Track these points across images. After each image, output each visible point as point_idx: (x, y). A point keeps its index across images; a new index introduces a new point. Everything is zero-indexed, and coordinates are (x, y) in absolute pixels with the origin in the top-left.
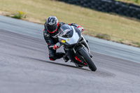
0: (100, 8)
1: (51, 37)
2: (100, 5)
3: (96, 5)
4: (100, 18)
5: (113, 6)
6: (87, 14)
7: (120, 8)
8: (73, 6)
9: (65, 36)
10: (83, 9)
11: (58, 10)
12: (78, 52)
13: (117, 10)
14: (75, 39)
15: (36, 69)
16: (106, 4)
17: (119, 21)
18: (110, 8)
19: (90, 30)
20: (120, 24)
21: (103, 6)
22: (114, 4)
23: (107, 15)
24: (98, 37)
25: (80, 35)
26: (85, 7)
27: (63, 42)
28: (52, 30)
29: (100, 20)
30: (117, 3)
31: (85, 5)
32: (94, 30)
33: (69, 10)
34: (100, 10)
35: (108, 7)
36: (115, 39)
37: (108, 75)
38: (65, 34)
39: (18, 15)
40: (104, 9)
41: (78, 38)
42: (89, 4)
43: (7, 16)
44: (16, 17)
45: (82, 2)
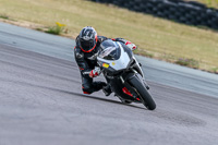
0: (182, 18)
1: (85, 59)
2: (184, 14)
3: (177, 13)
4: (182, 33)
5: (203, 15)
6: (162, 28)
7: (214, 19)
8: (140, 15)
9: (109, 58)
10: (157, 20)
11: (118, 21)
12: (128, 81)
13: (209, 22)
14: (123, 61)
15: (82, 113)
16: (192, 12)
17: (212, 39)
18: (198, 18)
19: (168, 52)
20: (214, 43)
21: (187, 15)
22: (205, 12)
23: (194, 29)
24: (180, 63)
25: (130, 56)
26: (160, 16)
27: (106, 66)
28: (88, 48)
29: (183, 37)
30: (209, 11)
31: (159, 13)
32: (173, 53)
33: (134, 21)
34: (183, 22)
35: (195, 16)
36: (206, 67)
37: (195, 123)
38: (107, 54)
39: (55, 29)
40: (189, 19)
41: (129, 60)
42: (166, 12)
43: (38, 30)
44: (52, 32)
45: (155, 9)
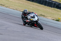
14: (36, 19)
25: (37, 17)
